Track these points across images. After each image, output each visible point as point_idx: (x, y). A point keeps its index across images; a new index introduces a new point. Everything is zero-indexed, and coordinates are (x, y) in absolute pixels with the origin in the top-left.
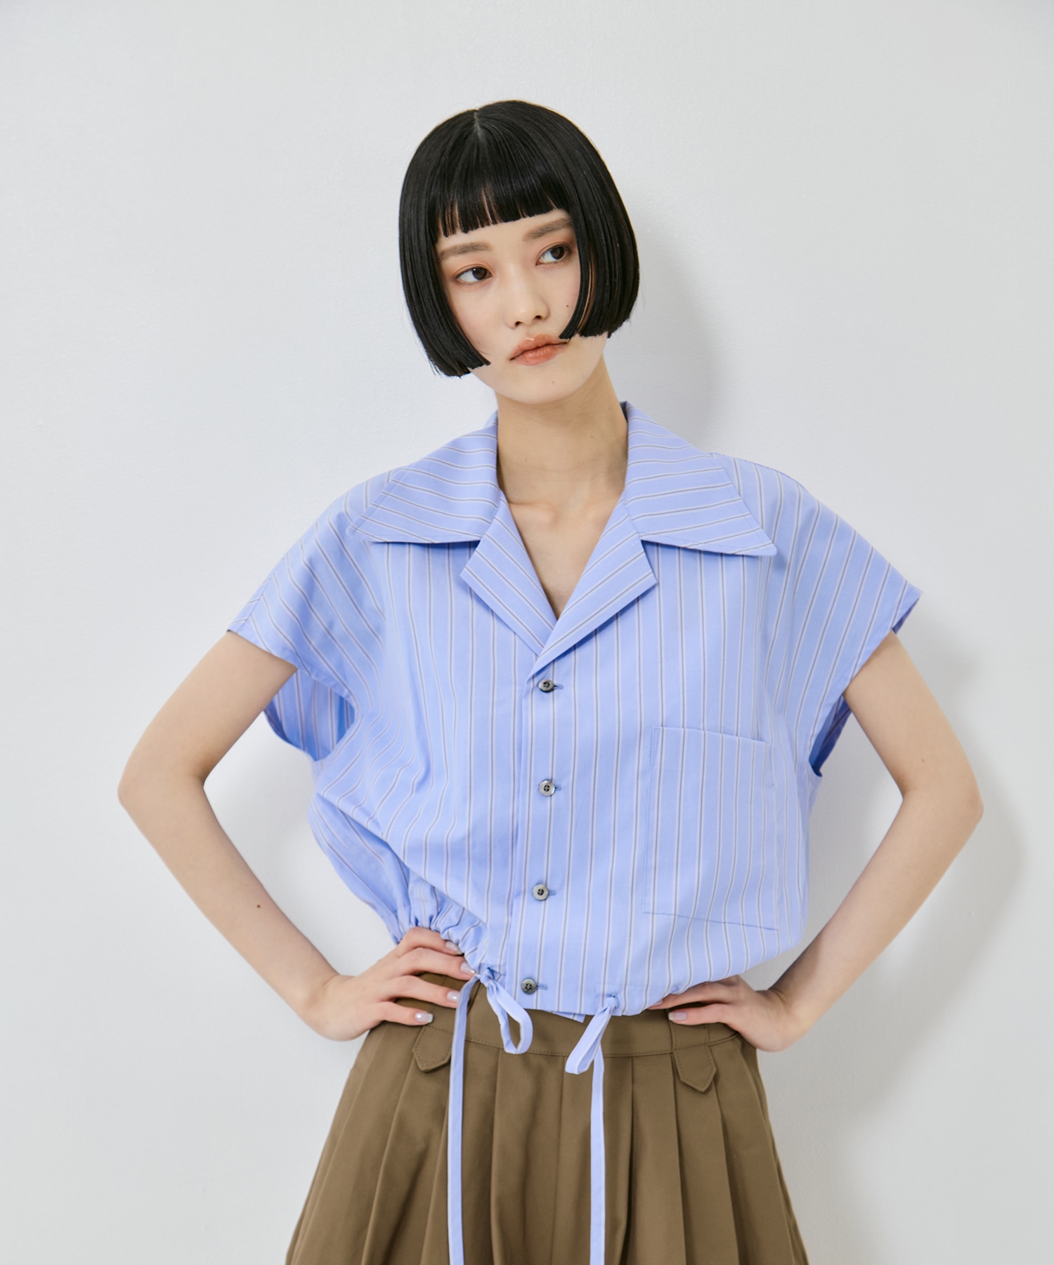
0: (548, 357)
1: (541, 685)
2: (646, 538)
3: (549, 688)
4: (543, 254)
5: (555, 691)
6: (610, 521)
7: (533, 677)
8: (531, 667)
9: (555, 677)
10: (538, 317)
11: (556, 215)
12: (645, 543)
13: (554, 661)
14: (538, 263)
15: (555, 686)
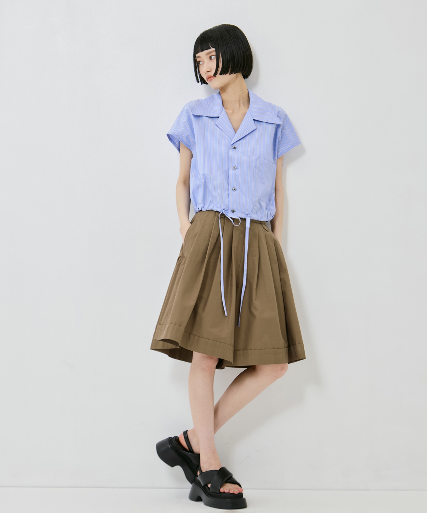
1: (233, 147)
2: (254, 119)
3: (235, 148)
5: (236, 149)
6: (246, 115)
7: (231, 145)
8: (231, 143)
9: (236, 145)
12: (254, 120)
13: (235, 142)
15: (236, 148)
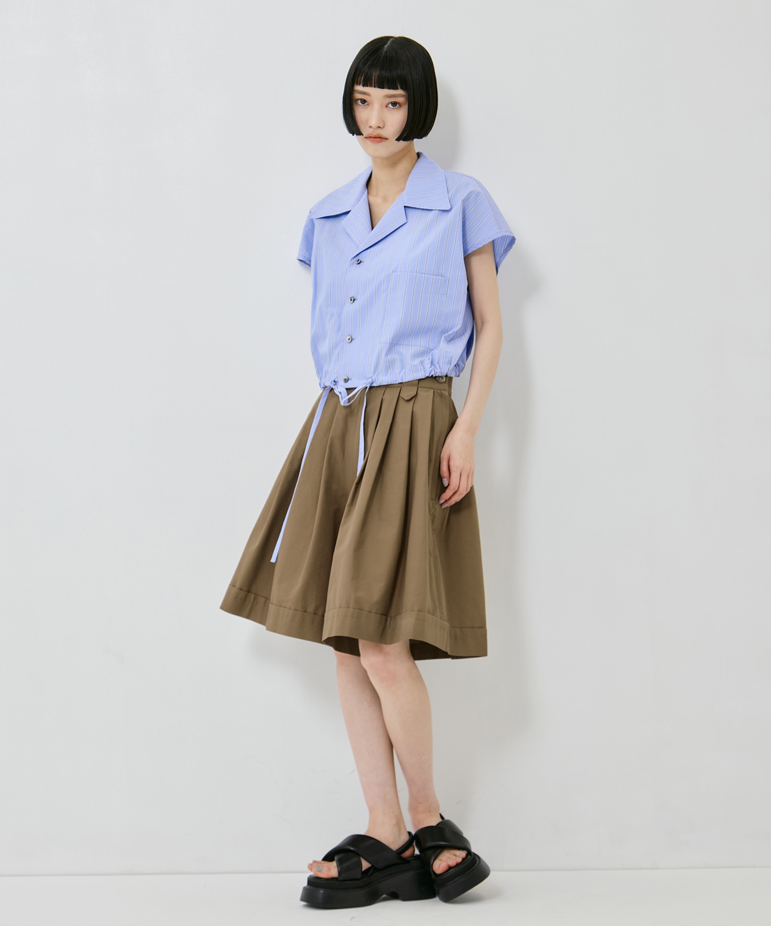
0: (378, 142)
1: (357, 261)
3: (359, 263)
4: (389, 104)
5: (361, 264)
7: (354, 257)
9: (362, 259)
10: (380, 127)
11: (400, 92)
13: (361, 252)
14: (387, 106)
15: (361, 262)
